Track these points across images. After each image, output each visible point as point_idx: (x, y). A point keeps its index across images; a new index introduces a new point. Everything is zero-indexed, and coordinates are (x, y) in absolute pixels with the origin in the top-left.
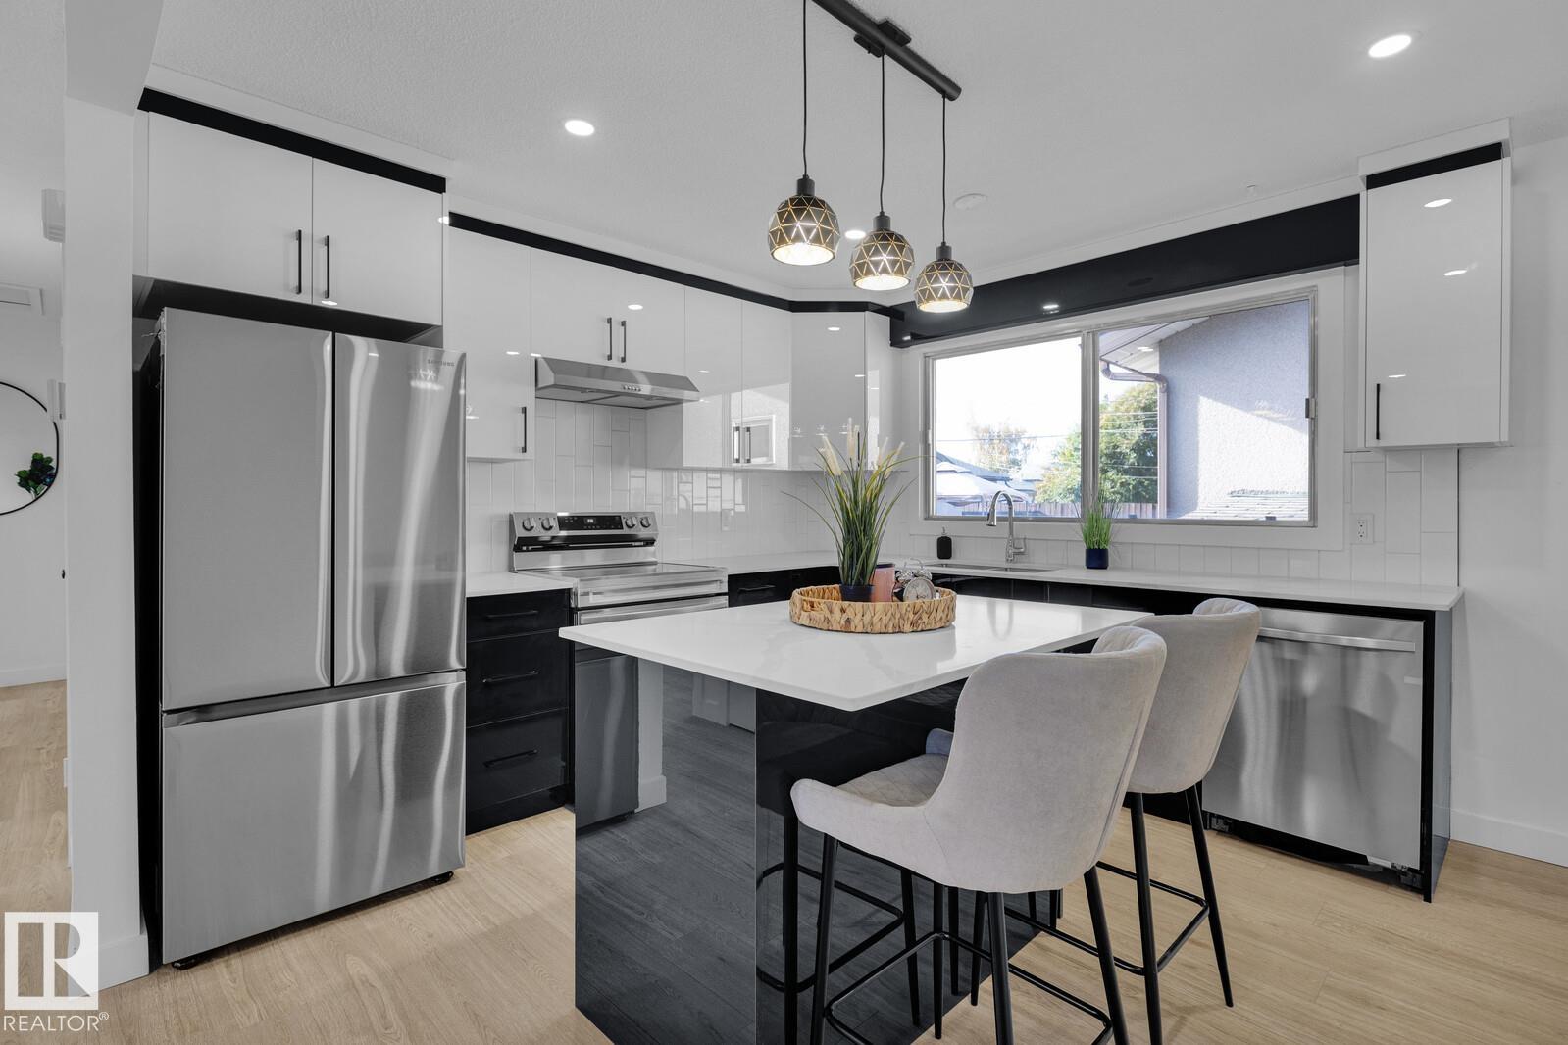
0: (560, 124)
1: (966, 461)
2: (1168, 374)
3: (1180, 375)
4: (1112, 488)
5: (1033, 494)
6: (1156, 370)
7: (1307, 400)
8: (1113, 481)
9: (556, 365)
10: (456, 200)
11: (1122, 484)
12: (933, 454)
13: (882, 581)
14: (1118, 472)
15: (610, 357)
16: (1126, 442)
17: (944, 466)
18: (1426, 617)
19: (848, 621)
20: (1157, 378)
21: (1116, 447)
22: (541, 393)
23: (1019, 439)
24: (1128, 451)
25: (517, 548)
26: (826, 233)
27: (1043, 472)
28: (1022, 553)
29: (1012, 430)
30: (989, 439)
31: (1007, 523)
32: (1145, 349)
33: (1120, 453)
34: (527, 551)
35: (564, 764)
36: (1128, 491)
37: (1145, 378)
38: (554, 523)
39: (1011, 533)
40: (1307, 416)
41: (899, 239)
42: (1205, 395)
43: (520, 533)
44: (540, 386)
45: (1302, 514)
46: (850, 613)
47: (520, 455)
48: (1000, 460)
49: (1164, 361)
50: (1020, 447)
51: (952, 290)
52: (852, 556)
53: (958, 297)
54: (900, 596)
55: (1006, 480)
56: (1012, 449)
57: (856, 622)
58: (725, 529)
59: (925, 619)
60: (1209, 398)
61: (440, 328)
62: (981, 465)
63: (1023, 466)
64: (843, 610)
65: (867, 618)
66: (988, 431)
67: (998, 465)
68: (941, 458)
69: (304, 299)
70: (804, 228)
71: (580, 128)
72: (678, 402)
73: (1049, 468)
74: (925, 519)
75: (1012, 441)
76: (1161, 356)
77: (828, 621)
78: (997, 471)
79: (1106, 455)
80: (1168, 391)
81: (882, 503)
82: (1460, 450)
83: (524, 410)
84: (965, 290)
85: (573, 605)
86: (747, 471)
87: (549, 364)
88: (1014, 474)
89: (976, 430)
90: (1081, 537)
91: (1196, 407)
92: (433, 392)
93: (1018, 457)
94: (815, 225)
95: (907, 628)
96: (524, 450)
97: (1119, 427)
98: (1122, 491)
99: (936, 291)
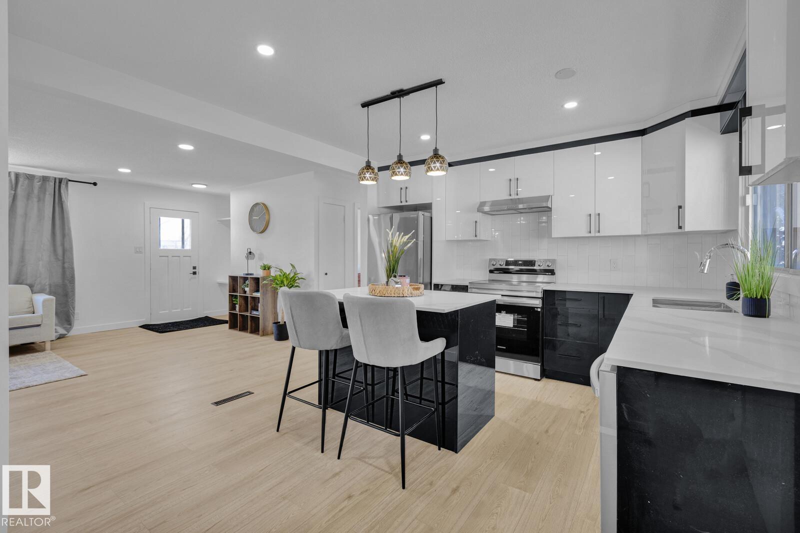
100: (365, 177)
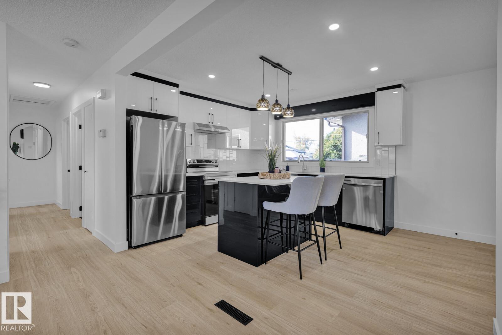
0: (207, 76)
1: (293, 147)
2: (345, 125)
3: (347, 126)
4: (335, 155)
5: (312, 157)
6: (341, 124)
7: (367, 135)
8: (335, 153)
9: (199, 125)
10: (181, 88)
11: (338, 154)
12: (285, 146)
13: (277, 170)
14: (337, 151)
15: (210, 123)
16: (339, 142)
17: (287, 148)
18: (384, 179)
19: (271, 177)
20: (342, 126)
21: (336, 143)
22: (195, 131)
23: (308, 141)
24: (339, 145)
25: (187, 167)
26: (267, 106)
27: (315, 150)
28: (305, 169)
29: (307, 138)
30: (299, 141)
31: (302, 162)
32: (338, 119)
33: (337, 145)
34: (189, 168)
35: (201, 215)
36: (339, 156)
37: (339, 126)
38: (196, 161)
39: (303, 164)
40: (367, 138)
41: (280, 105)
42: (353, 131)
43: (189, 164)
44: (195, 129)
45: (366, 160)
46: (271, 176)
47: (191, 145)
48: (302, 147)
49: (343, 122)
50: (308, 143)
51: (290, 114)
52: (271, 166)
53: (291, 115)
54: (280, 173)
55: (304, 153)
56: (306, 144)
57: (272, 177)
58: (234, 164)
59: (285, 176)
60: (354, 132)
61: (178, 117)
62: (297, 148)
63: (310, 149)
64: (270, 175)
65: (274, 176)
66: (299, 138)
67: (302, 148)
68: (287, 146)
69: (152, 112)
70: (264, 105)
71: (212, 76)
72: (225, 133)
73: (317, 149)
74: (283, 161)
75: (306, 141)
76: (343, 121)
77: (267, 177)
78: (302, 150)
79: (333, 146)
80: (344, 130)
81: (276, 156)
82: (396, 146)
83: (191, 135)
84: (293, 114)
85: (204, 179)
86: (240, 149)
87: (197, 124)
88: (306, 151)
89: (296, 138)
90: (319, 165)
91: (351, 134)
92: (179, 131)
93: (308, 146)
94: (266, 104)
95: (282, 178)
96: (191, 144)
97: (337, 138)
98: (338, 156)
99: (287, 114)
100: (261, 105)
